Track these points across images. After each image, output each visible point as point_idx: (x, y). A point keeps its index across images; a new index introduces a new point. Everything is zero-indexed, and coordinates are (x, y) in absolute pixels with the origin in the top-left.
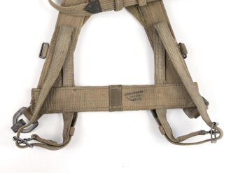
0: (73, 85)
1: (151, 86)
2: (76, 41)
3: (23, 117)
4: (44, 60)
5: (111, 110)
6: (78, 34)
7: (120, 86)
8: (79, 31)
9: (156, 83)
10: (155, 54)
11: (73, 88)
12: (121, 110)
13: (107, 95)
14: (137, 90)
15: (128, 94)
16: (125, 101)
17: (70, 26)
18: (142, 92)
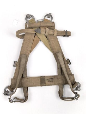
0: (27, 77)
1: (56, 76)
2: (27, 60)
3: (8, 90)
4: (16, 68)
5: (41, 86)
6: (28, 57)
7: (45, 76)
8: (28, 56)
9: (58, 75)
10: (57, 64)
11: (27, 78)
12: (45, 86)
13: (40, 80)
14: (51, 78)
15: (48, 79)
16: (47, 82)
17: (25, 54)
18: (53, 78)
